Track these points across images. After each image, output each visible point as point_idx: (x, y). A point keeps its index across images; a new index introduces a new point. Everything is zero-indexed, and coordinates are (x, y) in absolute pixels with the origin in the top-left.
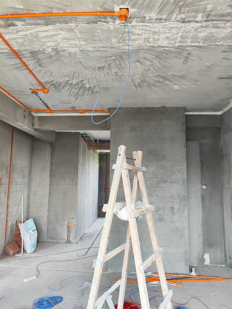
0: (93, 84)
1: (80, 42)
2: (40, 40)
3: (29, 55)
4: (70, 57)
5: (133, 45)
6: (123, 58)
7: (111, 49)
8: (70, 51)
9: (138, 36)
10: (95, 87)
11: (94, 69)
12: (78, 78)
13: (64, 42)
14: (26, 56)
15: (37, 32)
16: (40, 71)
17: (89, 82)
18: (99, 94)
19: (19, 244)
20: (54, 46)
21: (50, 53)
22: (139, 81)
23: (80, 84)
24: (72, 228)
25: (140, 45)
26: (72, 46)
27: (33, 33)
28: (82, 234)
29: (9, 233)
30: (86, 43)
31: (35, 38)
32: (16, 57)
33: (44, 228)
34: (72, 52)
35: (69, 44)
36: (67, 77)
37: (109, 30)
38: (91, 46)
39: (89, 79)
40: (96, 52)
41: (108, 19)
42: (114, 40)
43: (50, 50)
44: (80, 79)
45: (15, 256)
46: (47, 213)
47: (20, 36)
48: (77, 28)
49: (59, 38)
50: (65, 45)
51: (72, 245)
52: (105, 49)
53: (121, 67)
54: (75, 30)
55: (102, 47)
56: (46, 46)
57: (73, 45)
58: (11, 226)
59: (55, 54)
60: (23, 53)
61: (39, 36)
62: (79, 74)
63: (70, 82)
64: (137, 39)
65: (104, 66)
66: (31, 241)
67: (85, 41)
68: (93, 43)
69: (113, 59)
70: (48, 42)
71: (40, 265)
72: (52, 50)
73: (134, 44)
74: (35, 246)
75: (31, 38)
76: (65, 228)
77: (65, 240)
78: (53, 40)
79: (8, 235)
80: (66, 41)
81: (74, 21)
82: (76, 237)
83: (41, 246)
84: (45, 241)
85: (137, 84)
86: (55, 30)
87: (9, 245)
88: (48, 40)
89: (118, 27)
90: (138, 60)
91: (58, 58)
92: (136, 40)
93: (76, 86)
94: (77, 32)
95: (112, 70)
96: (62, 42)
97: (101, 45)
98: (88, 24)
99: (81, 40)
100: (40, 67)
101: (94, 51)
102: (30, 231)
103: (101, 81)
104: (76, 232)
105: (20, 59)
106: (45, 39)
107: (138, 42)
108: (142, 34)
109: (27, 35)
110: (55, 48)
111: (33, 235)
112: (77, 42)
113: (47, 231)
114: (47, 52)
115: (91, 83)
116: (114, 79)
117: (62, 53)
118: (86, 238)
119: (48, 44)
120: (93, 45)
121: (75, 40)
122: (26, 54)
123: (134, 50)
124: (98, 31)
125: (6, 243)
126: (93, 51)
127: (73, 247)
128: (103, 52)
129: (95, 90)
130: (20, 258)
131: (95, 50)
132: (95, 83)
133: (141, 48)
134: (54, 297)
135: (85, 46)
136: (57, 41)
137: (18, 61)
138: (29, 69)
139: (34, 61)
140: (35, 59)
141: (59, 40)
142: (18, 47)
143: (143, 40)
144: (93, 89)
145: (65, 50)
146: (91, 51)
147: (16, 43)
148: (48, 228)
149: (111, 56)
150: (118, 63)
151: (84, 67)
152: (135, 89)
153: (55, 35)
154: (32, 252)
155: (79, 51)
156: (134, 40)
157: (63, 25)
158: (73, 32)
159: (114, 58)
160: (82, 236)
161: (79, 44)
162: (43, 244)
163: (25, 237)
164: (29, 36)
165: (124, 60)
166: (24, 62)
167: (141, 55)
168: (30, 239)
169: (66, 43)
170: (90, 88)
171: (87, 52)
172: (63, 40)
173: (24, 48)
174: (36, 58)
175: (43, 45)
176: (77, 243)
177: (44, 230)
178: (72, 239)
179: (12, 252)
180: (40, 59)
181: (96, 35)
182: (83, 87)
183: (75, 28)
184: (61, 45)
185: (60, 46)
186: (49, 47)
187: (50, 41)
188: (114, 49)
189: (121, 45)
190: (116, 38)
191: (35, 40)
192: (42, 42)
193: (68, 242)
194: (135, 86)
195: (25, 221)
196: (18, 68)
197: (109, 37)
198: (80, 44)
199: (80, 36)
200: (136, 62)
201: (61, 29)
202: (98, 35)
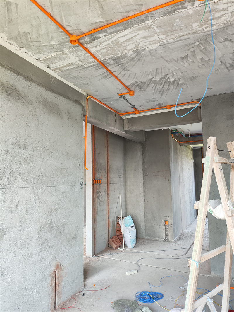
0: (177, 76)
1: (159, 37)
2: (121, 45)
3: (113, 62)
4: (151, 54)
5: (218, 24)
6: (208, 41)
7: (193, 35)
8: (150, 48)
9: (223, 11)
10: (180, 79)
11: (176, 60)
12: (162, 73)
13: (143, 41)
14: (111, 63)
15: (118, 38)
16: (125, 75)
17: (173, 75)
18: (185, 86)
19: (121, 239)
20: (135, 48)
21: (131, 55)
22: (231, 62)
23: (164, 79)
24: (169, 226)
25: (228, 21)
26: (151, 43)
27: (114, 41)
28: (180, 233)
29: (111, 228)
30: (165, 36)
31: (116, 45)
32: (102, 67)
33: (142, 225)
34: (152, 49)
35: (148, 42)
36: (150, 75)
37: (188, 16)
38: (171, 37)
39: (172, 72)
40: (177, 42)
41: (185, 4)
42: (195, 25)
43: (131, 52)
44: (163, 74)
45: (118, 250)
46: (144, 211)
47: (104, 46)
48: (155, 24)
49: (138, 39)
50: (145, 44)
51: (171, 244)
52: (186, 37)
53: (206, 51)
54: (153, 26)
55: (183, 36)
56: (127, 50)
57: (153, 42)
58: (113, 222)
59: (136, 55)
60: (108, 62)
61: (120, 42)
62: (162, 70)
63: (154, 79)
64: (222, 15)
65: (187, 55)
66: (130, 237)
67: (163, 35)
68: (173, 34)
69: (197, 45)
70: (128, 45)
71: (140, 261)
72: (133, 52)
73: (219, 22)
74: (135, 241)
75: (113, 46)
76: (162, 226)
77: (163, 238)
78: (133, 42)
79: (110, 230)
80: (145, 39)
81: (150, 18)
82: (174, 236)
83: (141, 242)
84: (144, 237)
85: (229, 65)
86: (133, 32)
87: (112, 239)
88: (128, 43)
89: (198, 8)
90: (227, 38)
91: (140, 59)
92: (221, 17)
93: (160, 82)
94: (155, 27)
95: (197, 57)
96: (141, 41)
97: (181, 34)
98: (165, 16)
99: (160, 34)
100: (124, 71)
101: (175, 42)
102: (129, 227)
103: (186, 71)
104: (174, 231)
105: (106, 68)
106: (126, 43)
107: (223, 18)
108: (228, 8)
109: (109, 44)
110: (136, 49)
111: (132, 231)
112: (156, 38)
113: (144, 228)
114: (128, 55)
115: (175, 75)
116: (200, 66)
117: (143, 53)
118: (185, 237)
119: (128, 48)
120: (173, 37)
121: (154, 36)
122: (111, 62)
123: (220, 29)
124: (176, 20)
125: (109, 237)
126: (173, 43)
127: (172, 246)
128: (184, 40)
129: (181, 82)
130: (122, 252)
131: (176, 40)
132: (180, 74)
133: (229, 24)
134: (155, 293)
135: (164, 39)
136: (137, 42)
137: (105, 70)
138: (114, 75)
139: (118, 67)
140: (118, 65)
141: (138, 41)
142: (103, 57)
143: (230, 14)
144: (179, 81)
145: (145, 49)
146: (172, 43)
147: (101, 54)
148: (145, 226)
149: (194, 42)
150: (203, 48)
151: (166, 61)
152: (227, 72)
153: (134, 36)
154: (133, 247)
155: (159, 47)
156: (220, 17)
157: (141, 25)
158: (151, 29)
159: (198, 43)
160: (181, 236)
161: (158, 39)
162: (142, 240)
163: (125, 233)
164: (111, 44)
165: (210, 43)
166: (110, 70)
167: (230, 32)
168: (130, 235)
169: (145, 41)
170: (175, 81)
171: (167, 45)
172: (142, 40)
173: (108, 57)
174: (120, 64)
175: (124, 50)
176: (175, 242)
177: (141, 227)
178: (170, 238)
179: (114, 246)
180: (123, 63)
181: (175, 24)
182: (167, 82)
183: (152, 25)
184: (141, 45)
185: (139, 46)
186: (130, 50)
187: (130, 44)
188: (197, 34)
189: (204, 27)
190: (196, 21)
191: (116, 46)
192: (123, 47)
193: (167, 240)
194: (227, 68)
195: (124, 218)
196: (105, 77)
197: (189, 23)
198: (160, 39)
199: (158, 31)
200: (224, 41)
201: (139, 30)
202: (176, 24)
